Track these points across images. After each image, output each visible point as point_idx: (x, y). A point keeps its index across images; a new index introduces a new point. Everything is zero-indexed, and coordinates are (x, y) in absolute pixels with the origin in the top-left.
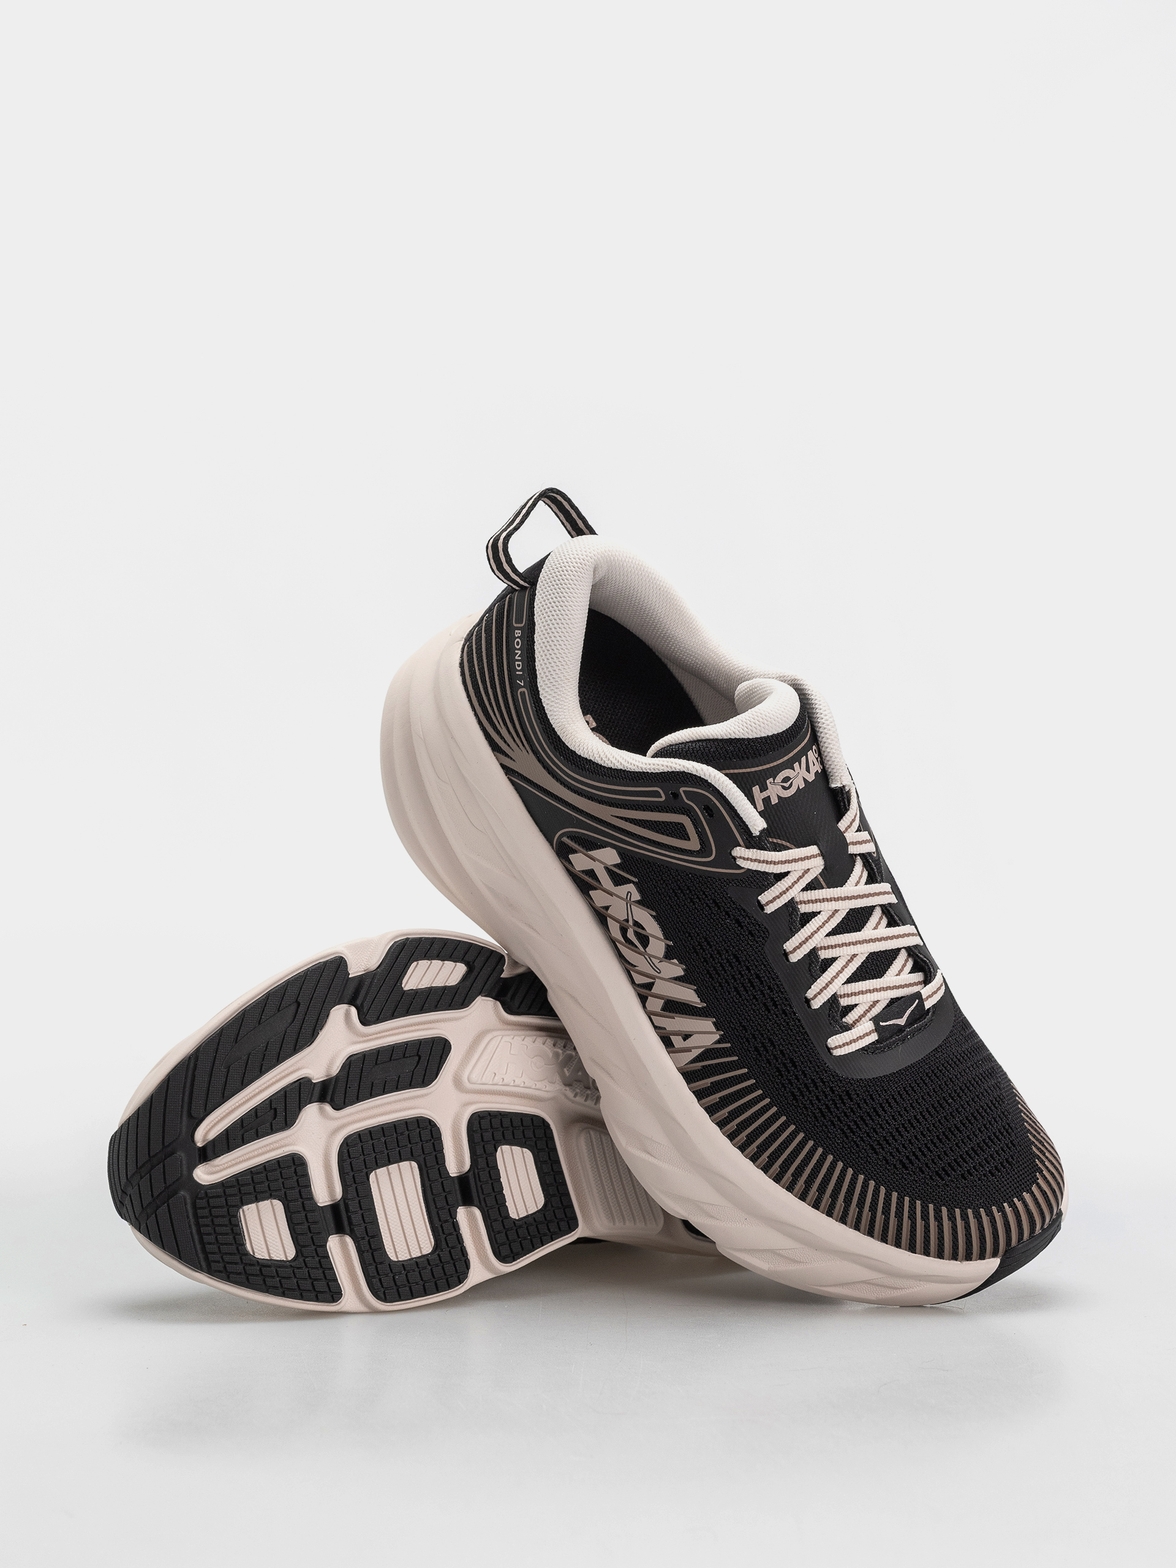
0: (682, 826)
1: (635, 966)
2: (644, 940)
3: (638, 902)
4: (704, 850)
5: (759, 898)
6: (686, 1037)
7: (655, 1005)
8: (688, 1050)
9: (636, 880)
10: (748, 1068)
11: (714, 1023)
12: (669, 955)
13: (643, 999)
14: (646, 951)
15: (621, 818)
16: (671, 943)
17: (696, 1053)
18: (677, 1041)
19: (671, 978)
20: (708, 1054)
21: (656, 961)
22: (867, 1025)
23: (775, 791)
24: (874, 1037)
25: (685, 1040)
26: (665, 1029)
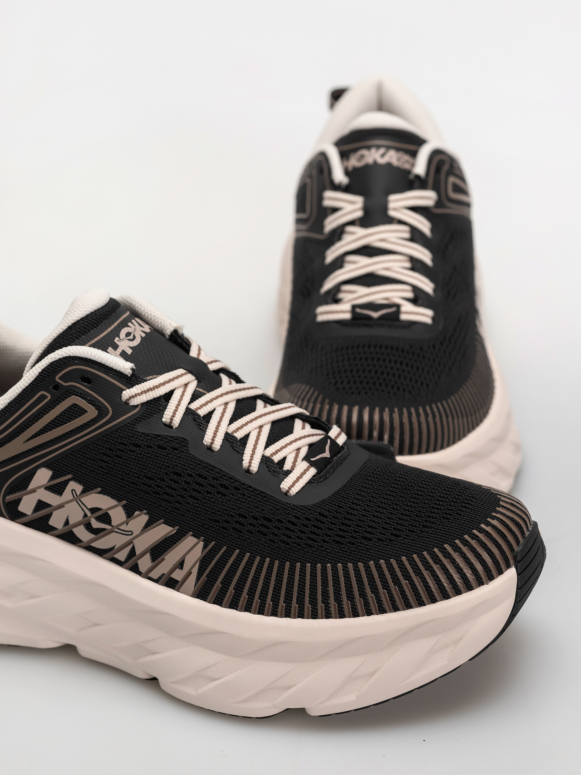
0: (75, 405)
1: (114, 547)
2: (105, 518)
3: (83, 492)
4: (102, 411)
5: (163, 420)
6: (181, 565)
7: (145, 563)
8: (189, 573)
9: (70, 476)
10: (238, 548)
11: (193, 535)
12: (130, 514)
13: (135, 569)
14: (112, 526)
15: (31, 438)
16: (124, 502)
17: (195, 571)
18: (178, 575)
19: (142, 530)
20: (204, 562)
21: (123, 527)
22: (302, 465)
23: (125, 345)
24: (313, 471)
25: (182, 568)
26: (163, 574)
